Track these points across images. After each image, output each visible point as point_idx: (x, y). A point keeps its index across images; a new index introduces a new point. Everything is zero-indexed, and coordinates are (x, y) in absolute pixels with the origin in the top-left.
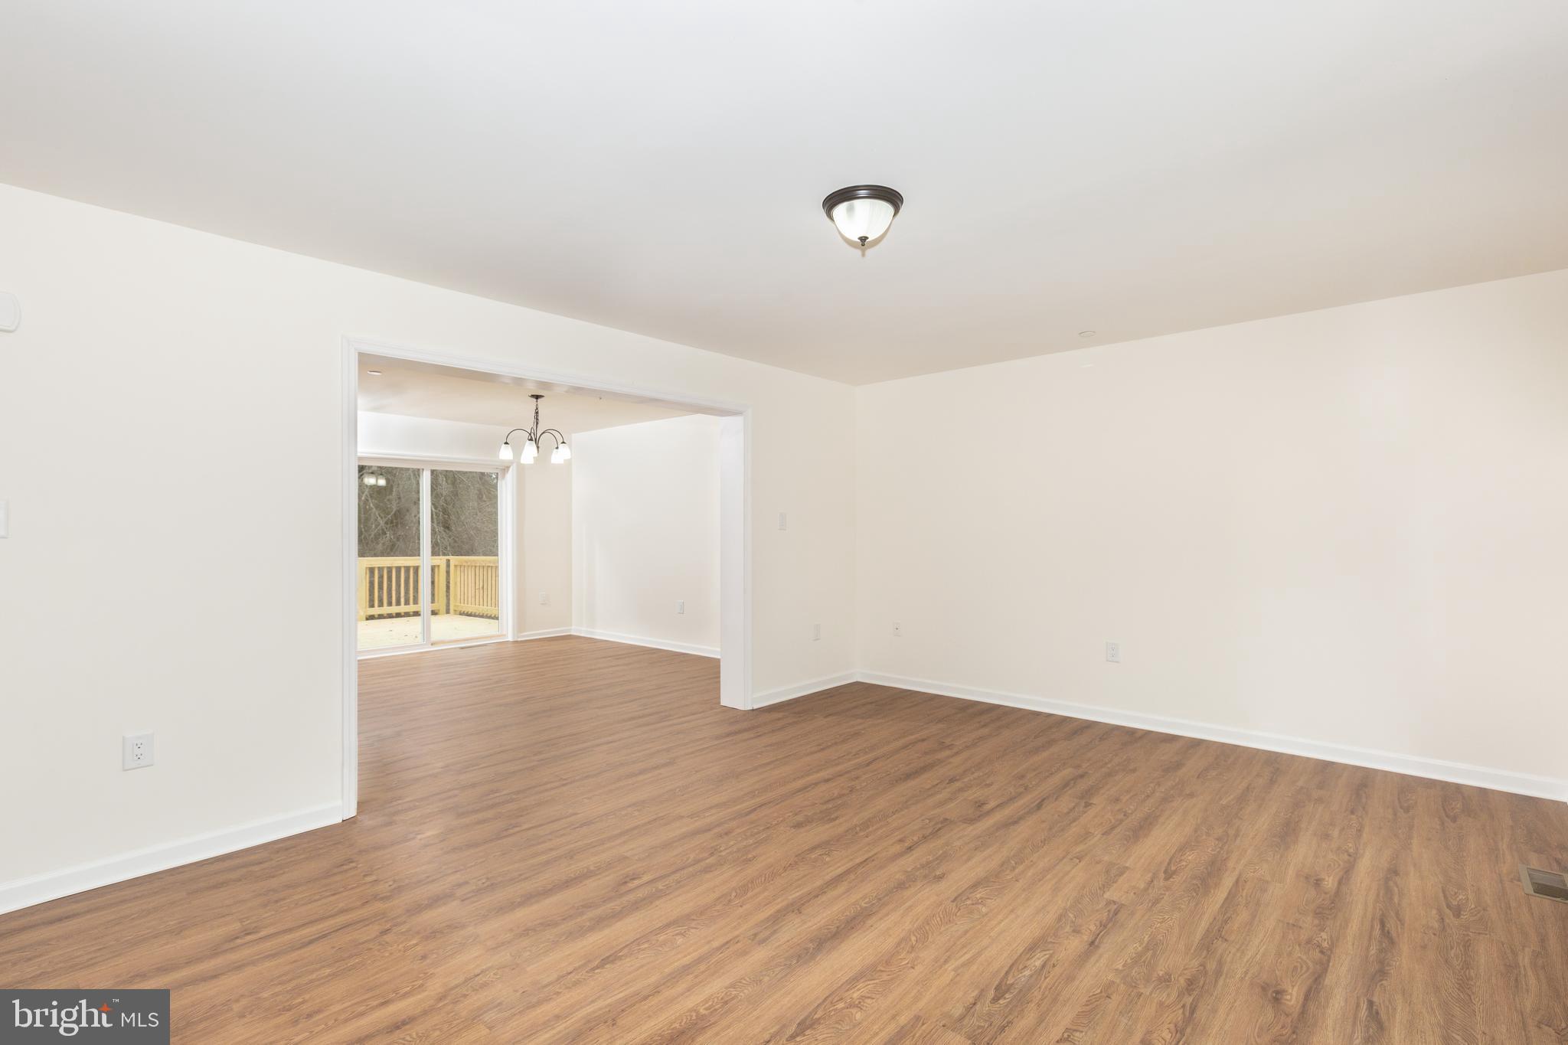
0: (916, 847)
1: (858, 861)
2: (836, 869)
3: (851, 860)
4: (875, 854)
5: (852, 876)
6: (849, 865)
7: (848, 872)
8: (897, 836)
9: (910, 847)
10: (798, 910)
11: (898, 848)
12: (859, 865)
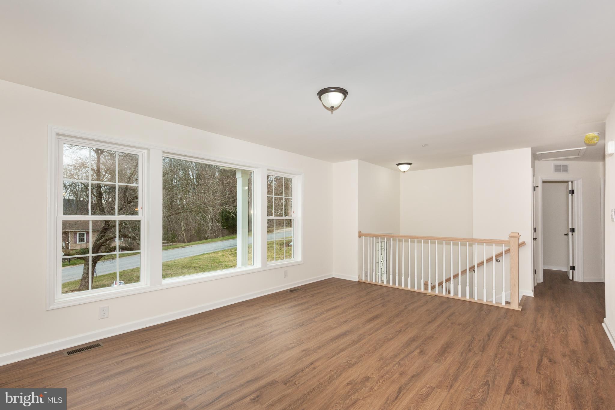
0: (308, 364)
1: (335, 357)
2: (344, 354)
3: (338, 358)
4: (327, 361)
5: (337, 351)
6: (338, 356)
7: (339, 353)
8: (316, 371)
9: (311, 364)
10: (354, 342)
11: (317, 364)
12: (334, 356)
